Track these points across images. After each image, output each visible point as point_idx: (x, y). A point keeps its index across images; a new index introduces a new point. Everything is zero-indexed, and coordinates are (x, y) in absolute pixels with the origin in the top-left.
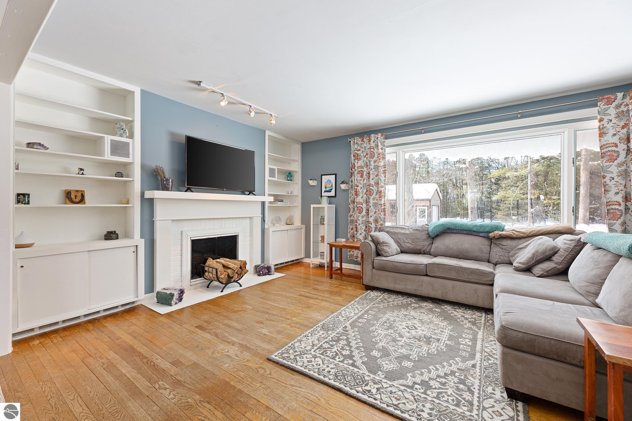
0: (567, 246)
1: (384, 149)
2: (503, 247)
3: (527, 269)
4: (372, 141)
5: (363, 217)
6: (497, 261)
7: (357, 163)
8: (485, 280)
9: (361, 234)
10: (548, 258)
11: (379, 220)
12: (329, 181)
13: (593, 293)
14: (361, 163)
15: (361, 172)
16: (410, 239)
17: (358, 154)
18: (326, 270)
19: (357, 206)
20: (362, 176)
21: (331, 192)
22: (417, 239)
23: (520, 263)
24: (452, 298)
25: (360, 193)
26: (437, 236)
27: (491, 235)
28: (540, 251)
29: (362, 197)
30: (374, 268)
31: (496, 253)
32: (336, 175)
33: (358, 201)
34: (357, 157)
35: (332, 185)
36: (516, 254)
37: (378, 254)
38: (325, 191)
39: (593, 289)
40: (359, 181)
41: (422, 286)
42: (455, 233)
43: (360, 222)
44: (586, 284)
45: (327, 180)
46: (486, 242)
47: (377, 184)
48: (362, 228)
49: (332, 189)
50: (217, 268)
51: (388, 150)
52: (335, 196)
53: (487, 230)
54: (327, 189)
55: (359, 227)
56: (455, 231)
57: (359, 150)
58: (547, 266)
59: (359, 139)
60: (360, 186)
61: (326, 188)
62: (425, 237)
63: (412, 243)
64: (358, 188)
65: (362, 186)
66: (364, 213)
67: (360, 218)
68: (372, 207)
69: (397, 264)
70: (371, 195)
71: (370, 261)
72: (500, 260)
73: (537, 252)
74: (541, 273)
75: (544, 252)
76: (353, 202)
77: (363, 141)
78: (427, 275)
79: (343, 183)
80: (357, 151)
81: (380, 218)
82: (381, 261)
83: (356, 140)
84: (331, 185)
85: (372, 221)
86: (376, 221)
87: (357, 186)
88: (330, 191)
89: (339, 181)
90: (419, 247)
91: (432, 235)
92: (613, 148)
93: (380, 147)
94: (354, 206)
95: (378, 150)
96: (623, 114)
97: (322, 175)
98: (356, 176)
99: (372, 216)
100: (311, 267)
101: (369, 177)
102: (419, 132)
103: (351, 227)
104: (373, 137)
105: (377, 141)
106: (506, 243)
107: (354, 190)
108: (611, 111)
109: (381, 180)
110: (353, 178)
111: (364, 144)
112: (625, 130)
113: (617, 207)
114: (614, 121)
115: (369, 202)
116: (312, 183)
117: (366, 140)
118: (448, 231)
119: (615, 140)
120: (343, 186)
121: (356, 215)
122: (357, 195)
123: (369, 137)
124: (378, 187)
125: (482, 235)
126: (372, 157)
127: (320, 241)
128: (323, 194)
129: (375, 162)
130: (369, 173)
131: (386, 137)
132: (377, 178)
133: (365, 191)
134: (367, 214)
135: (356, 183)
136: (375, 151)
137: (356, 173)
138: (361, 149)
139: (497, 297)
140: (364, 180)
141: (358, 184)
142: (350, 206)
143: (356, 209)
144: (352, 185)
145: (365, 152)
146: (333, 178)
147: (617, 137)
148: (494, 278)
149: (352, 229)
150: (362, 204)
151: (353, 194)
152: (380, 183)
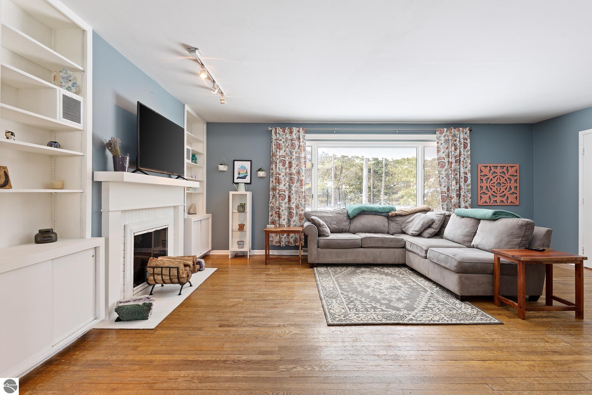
1: (304, 143)
2: (397, 222)
4: (294, 134)
5: (285, 204)
6: (394, 232)
7: (279, 152)
8: (399, 245)
9: (284, 220)
10: (430, 226)
11: (300, 206)
12: (243, 168)
13: (467, 241)
14: (282, 153)
15: (283, 161)
16: (335, 220)
17: (280, 144)
18: (248, 258)
19: (280, 193)
20: (284, 165)
21: (245, 178)
22: (341, 220)
23: (415, 231)
24: (379, 261)
25: (282, 181)
26: (354, 217)
27: (390, 214)
28: (426, 222)
29: (284, 185)
30: (318, 247)
31: (393, 226)
32: (251, 161)
33: (280, 188)
34: (279, 147)
35: (247, 172)
36: (406, 226)
37: (319, 236)
38: (238, 178)
39: (467, 239)
40: (281, 170)
41: (359, 256)
42: (367, 214)
43: (283, 209)
44: (463, 237)
45: (241, 166)
46: (386, 220)
47: (299, 173)
48: (284, 214)
49: (246, 176)
50: (178, 266)
51: (308, 143)
52: (250, 183)
53: (387, 210)
54: (241, 176)
55: (282, 213)
56: (367, 213)
57: (281, 140)
58: (430, 231)
59: (281, 130)
60: (282, 174)
61: (239, 174)
62: (345, 218)
63: (337, 224)
64: (280, 176)
65: (284, 174)
66: (287, 200)
67: (283, 205)
68: (294, 195)
69: (339, 241)
70: (293, 183)
71: (316, 242)
73: (424, 223)
74: (428, 235)
75: (428, 223)
76: (274, 189)
77: (284, 131)
78: (361, 247)
79: (260, 170)
80: (279, 140)
81: (301, 204)
82: (326, 240)
83: (277, 130)
84: (245, 172)
85: (294, 207)
86: (297, 207)
87: (279, 174)
89: (255, 168)
90: (342, 227)
91: (351, 217)
92: (443, 160)
93: (301, 140)
94: (274, 193)
95: (299, 142)
96: (447, 141)
97: (234, 161)
98: (278, 165)
99: (293, 203)
100: (230, 258)
101: (290, 167)
102: (332, 132)
103: (270, 214)
104: (295, 129)
105: (298, 133)
106: (399, 219)
107: (274, 178)
108: (442, 138)
109: (302, 170)
110: (274, 166)
111: (286, 135)
112: (447, 151)
113: (445, 194)
114: (443, 144)
115: (292, 190)
116: (222, 168)
117: (288, 131)
118: (363, 212)
119: (444, 155)
120: (261, 174)
121: (278, 201)
122: (279, 183)
123: (290, 129)
124: (299, 176)
125: (383, 214)
126: (294, 149)
127: (238, 230)
128: (236, 181)
129: (296, 153)
130: (290, 163)
131: (306, 132)
132: (297, 168)
133: (287, 179)
134: (289, 201)
135: (278, 171)
136: (296, 143)
137: (278, 161)
138: (283, 140)
139: (426, 251)
140: (286, 169)
141: (280, 172)
142: (271, 193)
143: (278, 196)
144: (273, 173)
145: (286, 143)
146: (247, 164)
147: (445, 154)
148: (405, 242)
149: (271, 216)
150: (285, 192)
151: (272, 182)
152: (301, 172)
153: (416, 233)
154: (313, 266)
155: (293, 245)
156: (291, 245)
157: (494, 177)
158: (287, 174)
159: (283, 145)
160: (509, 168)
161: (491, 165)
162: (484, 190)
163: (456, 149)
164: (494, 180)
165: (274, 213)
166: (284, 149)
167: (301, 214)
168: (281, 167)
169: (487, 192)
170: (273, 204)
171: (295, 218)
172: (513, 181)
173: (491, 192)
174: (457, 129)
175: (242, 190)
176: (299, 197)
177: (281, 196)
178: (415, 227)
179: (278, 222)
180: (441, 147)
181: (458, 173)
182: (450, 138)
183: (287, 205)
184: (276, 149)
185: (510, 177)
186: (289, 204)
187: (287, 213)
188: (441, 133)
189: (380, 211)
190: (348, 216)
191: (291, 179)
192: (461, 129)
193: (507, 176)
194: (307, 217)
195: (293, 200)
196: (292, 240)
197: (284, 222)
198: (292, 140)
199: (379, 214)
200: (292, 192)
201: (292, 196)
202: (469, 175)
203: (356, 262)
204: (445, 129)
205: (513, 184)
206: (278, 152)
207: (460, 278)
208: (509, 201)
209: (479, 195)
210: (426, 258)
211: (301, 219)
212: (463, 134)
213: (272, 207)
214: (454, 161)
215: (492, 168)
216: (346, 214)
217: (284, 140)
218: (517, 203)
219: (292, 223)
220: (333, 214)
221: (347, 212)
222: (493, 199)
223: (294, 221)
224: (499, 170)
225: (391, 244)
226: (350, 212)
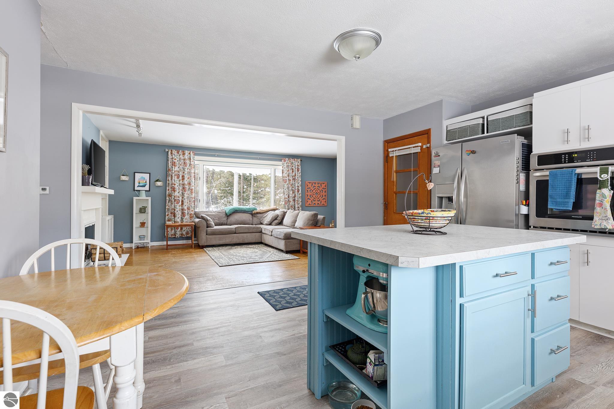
0: (281, 213)
1: (194, 162)
2: (258, 217)
3: (270, 224)
4: (186, 155)
5: (179, 206)
7: (174, 168)
8: (258, 230)
9: (178, 218)
10: (276, 219)
11: (191, 208)
12: (143, 178)
14: (176, 169)
15: (177, 175)
16: (217, 217)
17: (175, 162)
18: (150, 248)
19: (175, 198)
20: (178, 178)
22: (221, 217)
23: (268, 222)
24: (246, 242)
25: (177, 189)
26: (230, 215)
27: (253, 212)
29: (179, 193)
30: (207, 235)
31: (255, 220)
32: (150, 174)
33: (175, 195)
34: (174, 164)
35: (146, 182)
36: (263, 219)
37: (207, 227)
38: (138, 186)
39: (293, 224)
40: (175, 181)
41: (234, 239)
42: (238, 212)
43: (178, 210)
44: (290, 223)
45: (141, 177)
46: (251, 216)
47: (190, 184)
48: (179, 214)
49: (146, 185)
51: (196, 162)
52: (149, 191)
53: (251, 210)
54: (141, 185)
55: (177, 213)
57: (175, 159)
58: (276, 221)
59: (175, 152)
60: (177, 184)
61: (139, 183)
62: (224, 216)
63: (219, 220)
64: (175, 186)
65: (178, 185)
66: (180, 203)
67: (178, 207)
68: (186, 200)
69: (221, 230)
70: (185, 191)
71: (205, 231)
72: (257, 223)
73: (273, 217)
74: (275, 224)
75: (275, 217)
76: (170, 195)
77: (178, 153)
78: (235, 233)
79: (157, 181)
81: (191, 206)
82: (212, 230)
83: (173, 152)
84: (144, 182)
85: (186, 209)
86: (188, 209)
87: (174, 185)
88: (144, 186)
89: (153, 179)
90: (222, 222)
91: (228, 214)
92: (286, 178)
93: (192, 160)
94: (169, 198)
95: (190, 162)
96: (288, 166)
97: (135, 173)
98: (173, 177)
99: (186, 206)
100: (134, 249)
101: (183, 179)
102: (214, 156)
103: (167, 214)
104: (187, 152)
105: (189, 155)
106: (259, 215)
107: (170, 187)
108: (285, 164)
109: (192, 182)
110: (170, 178)
111: (180, 156)
112: (288, 172)
113: (286, 200)
114: (286, 168)
115: (184, 196)
116: (124, 178)
117: (181, 153)
118: (236, 211)
119: (286, 175)
120: (159, 184)
121: (173, 205)
122: (174, 191)
123: (183, 151)
124: (190, 186)
125: (249, 213)
126: (186, 166)
127: (140, 227)
128: (136, 188)
129: (187, 169)
130: (183, 176)
131: (195, 154)
132: (188, 180)
133: (181, 188)
134: (182, 204)
135: (173, 182)
136: (188, 162)
137: (173, 175)
138: (177, 159)
139: (272, 232)
140: (180, 181)
141: (175, 183)
142: (167, 198)
143: (173, 201)
144: (169, 184)
145: (180, 161)
146: (147, 176)
147: (286, 174)
148: (262, 229)
149: (167, 215)
150: (179, 198)
151: (168, 190)
152: (191, 183)
154: (203, 247)
155: (186, 236)
156: (184, 236)
157: (314, 189)
158: (181, 184)
159: (178, 163)
160: (322, 184)
161: (313, 182)
162: (309, 197)
163: (293, 172)
164: (314, 191)
165: (169, 214)
166: (178, 166)
167: (192, 213)
168: (176, 179)
169: (311, 198)
170: (169, 206)
171: (187, 217)
172: (324, 192)
173: (313, 198)
174: (294, 159)
175: (143, 196)
176: (190, 201)
177: (176, 201)
178: (268, 219)
179: (174, 220)
180: (285, 170)
181: (294, 187)
182: (290, 164)
183: (181, 207)
184: (172, 166)
185: (323, 189)
186: (182, 206)
187: (180, 213)
188: (285, 161)
189: (247, 210)
190: (226, 214)
191: (184, 188)
192: (296, 159)
193: (321, 189)
194: (197, 215)
195: (185, 204)
196: (184, 233)
197: (179, 220)
198: (184, 160)
199: (246, 212)
200: (184, 197)
201: (184, 201)
202: (300, 188)
203: (232, 243)
204: (287, 159)
205: (324, 194)
206: (173, 168)
207: (285, 242)
208: (322, 204)
209: (306, 200)
210: (272, 235)
211: (191, 217)
212: (297, 163)
213: (168, 209)
214: (291, 179)
215: (313, 184)
216: (225, 213)
217: (178, 160)
218: (326, 205)
219: (184, 220)
220: (216, 213)
221: (225, 211)
222: (314, 202)
223: (186, 219)
224: (317, 185)
225: (253, 230)
226: (227, 211)
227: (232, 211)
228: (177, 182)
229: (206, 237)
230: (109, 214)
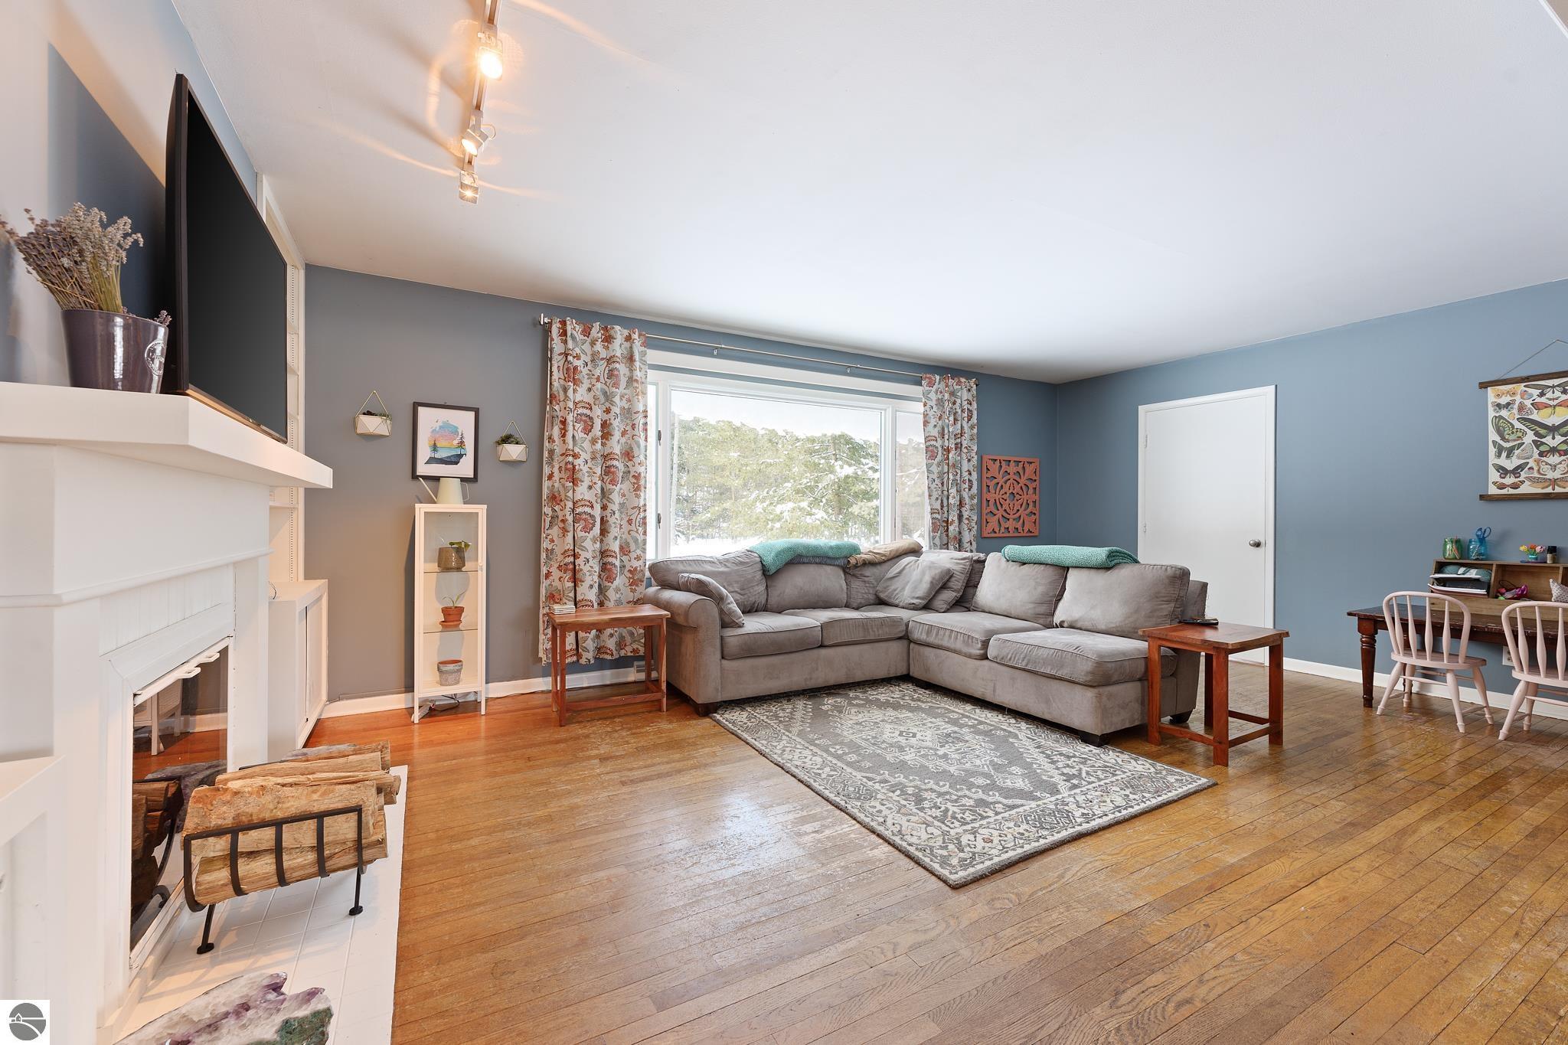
0: (962, 566)
1: (644, 372)
2: (866, 579)
3: (927, 607)
4: (616, 343)
5: (593, 541)
6: (861, 603)
7: (575, 391)
8: (896, 632)
9: (591, 587)
11: (633, 547)
12: (453, 431)
13: (1043, 614)
14: (581, 394)
15: (584, 418)
16: (737, 582)
17: (575, 369)
18: (483, 712)
19: (578, 510)
20: (588, 429)
21: (456, 463)
23: (917, 598)
25: (583, 475)
26: (778, 572)
27: (853, 561)
28: (937, 577)
29: (590, 487)
30: (723, 657)
31: (858, 589)
32: (477, 411)
33: (580, 497)
34: (571, 374)
35: (462, 443)
36: (888, 586)
37: (724, 625)
38: (432, 461)
39: (1042, 609)
40: (579, 442)
41: (817, 669)
42: (804, 563)
43: (589, 555)
44: (1031, 606)
45: (440, 423)
46: (842, 575)
47: (628, 455)
48: (590, 572)
49: (460, 456)
51: (653, 375)
52: (475, 479)
53: (845, 553)
54: (442, 454)
55: (586, 569)
56: (805, 560)
57: (578, 357)
58: (948, 596)
59: (577, 327)
60: (584, 456)
61: (435, 448)
62: (759, 575)
63: (742, 592)
64: (577, 462)
65: (588, 456)
66: (597, 530)
67: (588, 544)
68: (617, 515)
70: (612, 482)
71: (715, 644)
72: (863, 601)
73: (933, 578)
74: (945, 606)
76: (557, 499)
77: (586, 332)
78: (822, 646)
79: (507, 439)
80: (574, 357)
81: (636, 541)
82: (743, 637)
83: (568, 329)
84: (456, 442)
85: (617, 550)
86: (625, 550)
87: (576, 456)
88: (454, 460)
89: (491, 434)
91: (773, 570)
92: (934, 443)
93: (637, 364)
94: (554, 511)
95: (631, 371)
96: (940, 402)
97: (416, 405)
98: (570, 428)
99: (616, 538)
100: (416, 721)
101: (606, 435)
102: (707, 353)
103: (544, 570)
104: (619, 332)
105: (627, 345)
106: (869, 572)
107: (557, 467)
108: (933, 396)
109: (639, 446)
110: (556, 432)
111: (593, 344)
112: (940, 422)
113: (937, 516)
114: (935, 409)
115: (610, 500)
116: (372, 425)
117: (600, 335)
118: (798, 559)
119: (935, 432)
120: (513, 451)
121: (570, 535)
122: (575, 481)
123: (606, 329)
124: (630, 464)
125: (837, 563)
126: (616, 385)
127: (440, 628)
128: (423, 469)
129: (622, 397)
130: (605, 425)
131: (649, 344)
132: (623, 440)
133: (598, 471)
134: (604, 532)
135: (571, 447)
136: (622, 369)
137: (570, 418)
138: (583, 357)
139: (985, 644)
140: (594, 442)
141: (577, 450)
142: (547, 510)
143: (570, 519)
144: (551, 452)
145: (595, 366)
146: (465, 421)
147: (936, 429)
148: (907, 625)
149: (547, 576)
150: (592, 507)
151: (550, 477)
152: (636, 452)
153: (920, 603)
154: (708, 707)
155: (616, 656)
156: (609, 657)
157: (1006, 482)
158: (598, 456)
159: (585, 371)
160: (1026, 465)
161: (1002, 458)
162: (992, 508)
163: (955, 420)
164: (1006, 488)
165: (554, 570)
166: (586, 384)
167: (636, 569)
168: (580, 435)
169: (995, 511)
170: (552, 541)
171: (620, 581)
172: (1031, 491)
173: (1001, 512)
174: (956, 379)
175: (451, 501)
176: (630, 522)
177: (580, 519)
178: (912, 588)
179: (572, 594)
180: (931, 413)
181: (959, 472)
182: (947, 396)
183: (598, 545)
184: (562, 382)
185: (1028, 483)
186: (602, 541)
187: (597, 568)
188: (931, 384)
189: (831, 554)
190: (765, 570)
191: (608, 471)
192: (963, 380)
193: (1023, 481)
194: (663, 576)
195: (614, 531)
196: (611, 644)
197: (588, 592)
198: (610, 360)
199: (828, 561)
200: (611, 506)
201: (612, 520)
202: (975, 475)
203: (811, 684)
204: (938, 377)
205: (1030, 496)
206: (570, 393)
208: (1026, 530)
209: (984, 517)
210: (985, 657)
211: (634, 583)
212: (965, 392)
213: (550, 552)
214: (953, 446)
215: (1003, 463)
216: (760, 565)
217: (588, 359)
218: (1037, 534)
219: (611, 594)
220: (729, 565)
221: (758, 559)
222: (1004, 525)
223: (617, 590)
224: (1012, 469)
226: (769, 559)
227: (787, 557)
228: (584, 447)
229: (722, 670)
230: (308, 576)
